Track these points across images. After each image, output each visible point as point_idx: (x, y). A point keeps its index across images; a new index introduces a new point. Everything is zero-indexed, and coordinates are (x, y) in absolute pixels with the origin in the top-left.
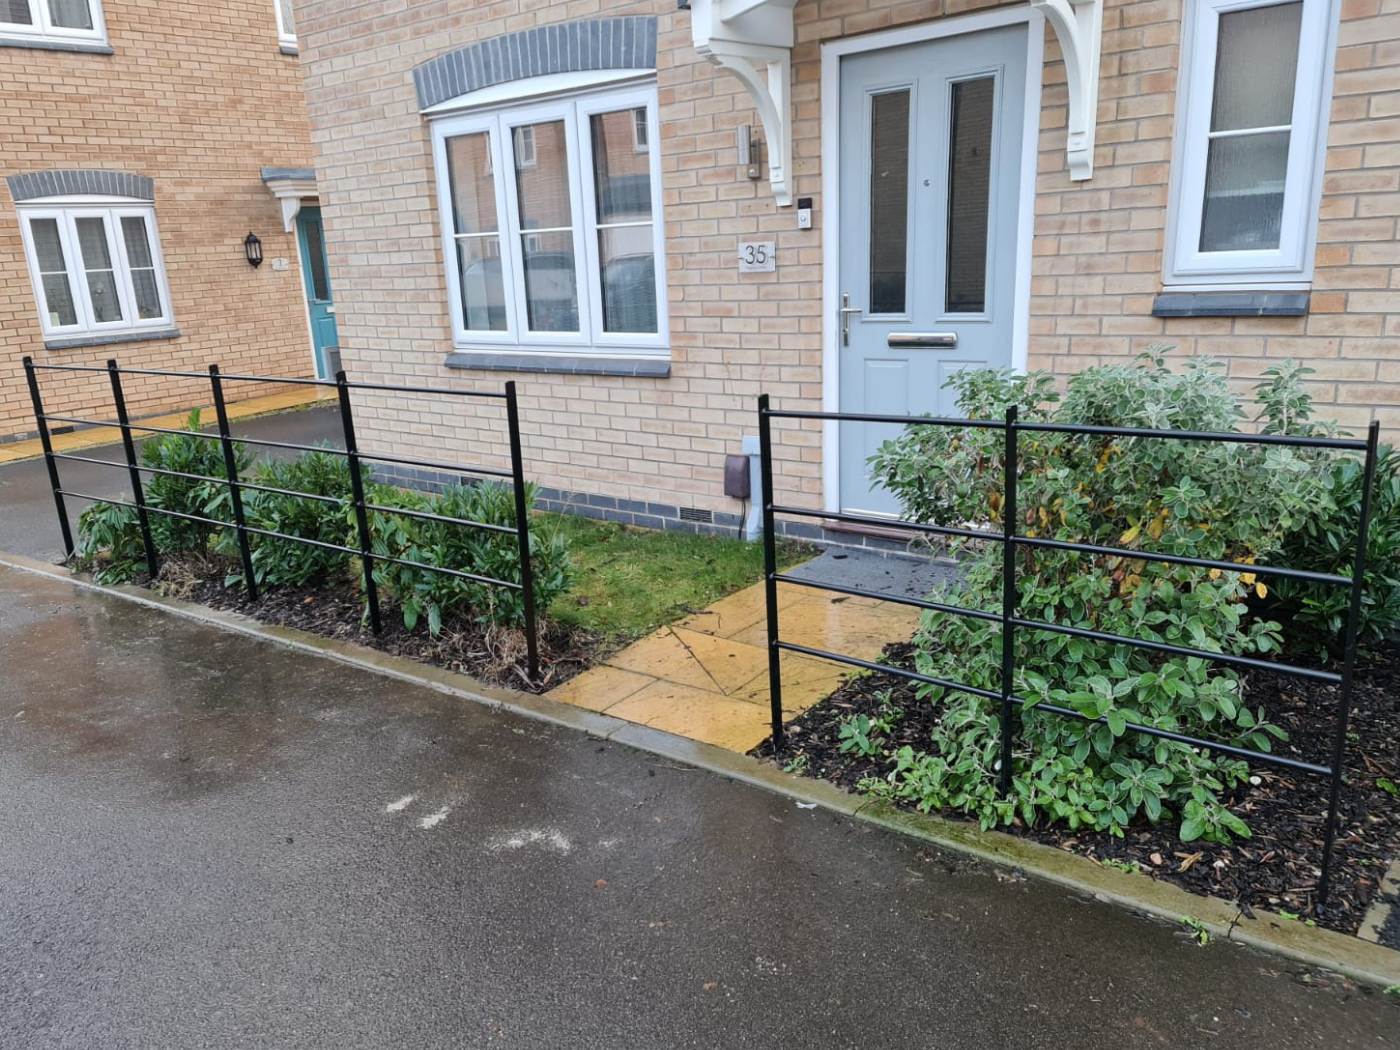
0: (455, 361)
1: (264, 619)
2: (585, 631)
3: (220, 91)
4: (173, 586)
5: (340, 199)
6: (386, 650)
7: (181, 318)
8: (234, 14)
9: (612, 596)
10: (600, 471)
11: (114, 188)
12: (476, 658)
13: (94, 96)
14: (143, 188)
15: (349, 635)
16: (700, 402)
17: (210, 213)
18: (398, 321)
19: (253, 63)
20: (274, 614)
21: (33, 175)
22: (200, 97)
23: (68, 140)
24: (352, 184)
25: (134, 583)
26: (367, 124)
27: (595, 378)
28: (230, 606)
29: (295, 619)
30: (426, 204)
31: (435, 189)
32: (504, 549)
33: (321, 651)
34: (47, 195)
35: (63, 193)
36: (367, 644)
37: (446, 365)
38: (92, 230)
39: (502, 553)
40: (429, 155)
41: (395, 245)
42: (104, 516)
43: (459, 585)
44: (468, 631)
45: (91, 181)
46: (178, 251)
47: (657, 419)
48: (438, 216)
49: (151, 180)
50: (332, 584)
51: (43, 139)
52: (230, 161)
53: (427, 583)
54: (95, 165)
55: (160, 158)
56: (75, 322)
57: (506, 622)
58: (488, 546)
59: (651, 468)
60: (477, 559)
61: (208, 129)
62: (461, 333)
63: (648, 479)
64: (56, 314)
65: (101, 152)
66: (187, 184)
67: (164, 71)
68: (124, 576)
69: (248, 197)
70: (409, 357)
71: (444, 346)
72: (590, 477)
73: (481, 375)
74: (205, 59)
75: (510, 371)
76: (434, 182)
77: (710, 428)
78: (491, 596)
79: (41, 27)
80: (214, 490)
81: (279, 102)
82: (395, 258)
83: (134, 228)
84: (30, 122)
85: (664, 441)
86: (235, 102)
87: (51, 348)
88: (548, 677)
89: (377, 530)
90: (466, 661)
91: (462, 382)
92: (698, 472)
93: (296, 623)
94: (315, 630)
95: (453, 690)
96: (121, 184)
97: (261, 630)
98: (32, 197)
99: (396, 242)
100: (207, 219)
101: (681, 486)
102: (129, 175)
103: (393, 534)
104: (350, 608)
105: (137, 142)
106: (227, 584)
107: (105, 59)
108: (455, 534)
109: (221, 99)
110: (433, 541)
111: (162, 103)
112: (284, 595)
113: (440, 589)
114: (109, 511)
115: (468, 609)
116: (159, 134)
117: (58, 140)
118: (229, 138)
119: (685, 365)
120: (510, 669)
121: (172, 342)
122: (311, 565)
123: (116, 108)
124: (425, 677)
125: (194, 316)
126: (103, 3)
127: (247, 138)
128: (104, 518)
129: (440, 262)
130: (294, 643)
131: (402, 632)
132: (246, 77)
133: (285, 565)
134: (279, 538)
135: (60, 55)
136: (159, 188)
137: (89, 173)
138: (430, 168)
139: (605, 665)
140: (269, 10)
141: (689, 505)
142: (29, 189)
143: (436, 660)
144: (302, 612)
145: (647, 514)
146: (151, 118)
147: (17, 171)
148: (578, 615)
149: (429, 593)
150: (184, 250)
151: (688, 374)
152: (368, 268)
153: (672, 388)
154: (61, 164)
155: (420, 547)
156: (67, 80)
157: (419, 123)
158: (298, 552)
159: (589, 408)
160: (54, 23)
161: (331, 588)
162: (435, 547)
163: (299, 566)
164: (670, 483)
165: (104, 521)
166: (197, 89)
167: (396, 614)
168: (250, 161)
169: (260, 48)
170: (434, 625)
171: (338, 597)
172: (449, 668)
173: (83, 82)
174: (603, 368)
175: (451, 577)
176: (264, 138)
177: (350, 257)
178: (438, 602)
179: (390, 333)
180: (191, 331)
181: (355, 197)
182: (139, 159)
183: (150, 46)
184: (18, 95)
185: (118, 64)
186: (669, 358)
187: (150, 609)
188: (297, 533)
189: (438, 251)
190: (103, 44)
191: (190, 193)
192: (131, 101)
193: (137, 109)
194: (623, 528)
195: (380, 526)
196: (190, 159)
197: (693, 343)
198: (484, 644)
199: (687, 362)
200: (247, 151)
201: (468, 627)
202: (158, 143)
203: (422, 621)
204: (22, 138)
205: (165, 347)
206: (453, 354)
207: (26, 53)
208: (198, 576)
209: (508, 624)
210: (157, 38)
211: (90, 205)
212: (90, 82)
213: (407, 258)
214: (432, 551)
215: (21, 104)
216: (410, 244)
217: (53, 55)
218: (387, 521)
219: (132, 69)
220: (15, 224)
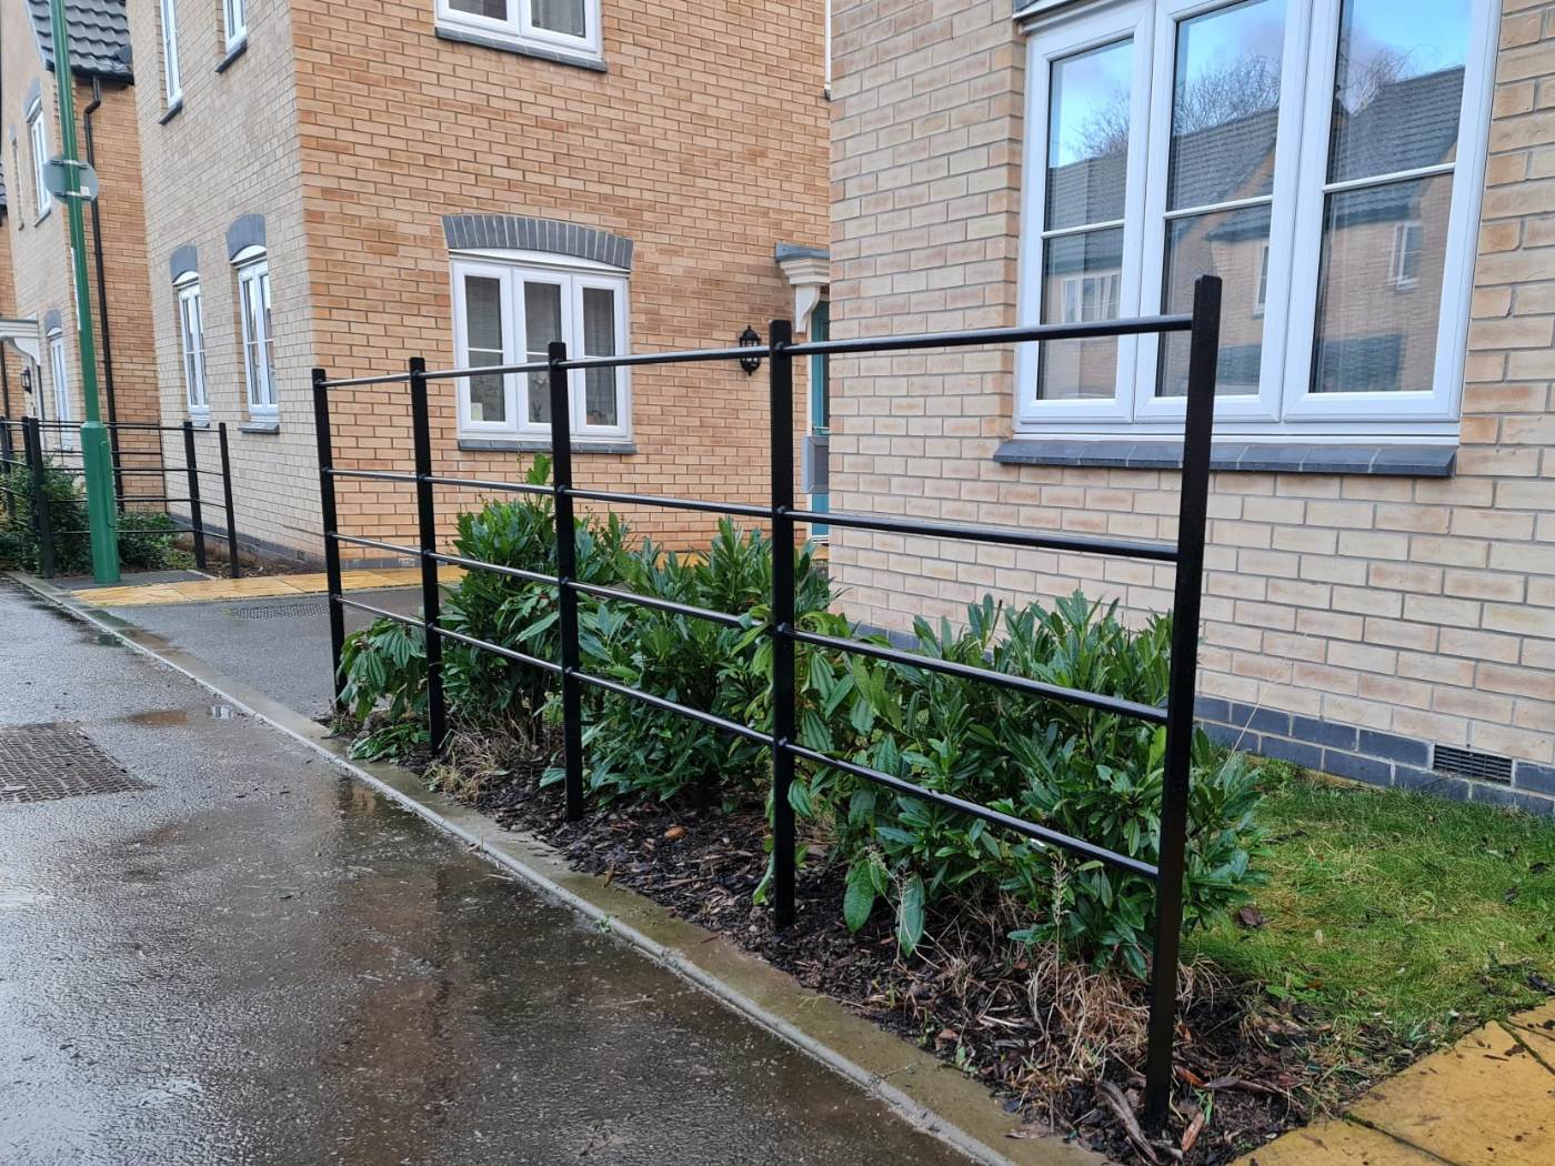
0: (1011, 452)
1: (580, 858)
2: (1272, 1000)
3: (738, 137)
4: (454, 775)
5: (862, 187)
6: (794, 970)
7: (641, 429)
8: (771, 39)
9: (1320, 914)
10: (1264, 661)
11: (581, 248)
12: (999, 1032)
13: (574, 125)
14: (618, 253)
15: (726, 919)
16: (1520, 527)
17: (698, 295)
18: (925, 387)
19: (786, 106)
20: (602, 852)
21: (478, 217)
22: (712, 143)
23: (531, 177)
24: (883, 160)
25: (402, 764)
26: (921, 54)
27: (1280, 479)
28: (533, 824)
29: (635, 867)
30: (1001, 178)
31: (1020, 154)
32: (1108, 763)
33: (657, 948)
34: (493, 247)
35: (514, 247)
36: (757, 949)
37: (996, 459)
38: (543, 299)
39: (1104, 772)
40: (1018, 93)
41: (941, 257)
42: (378, 641)
43: (979, 843)
44: (986, 952)
45: (552, 234)
46: (651, 339)
47: (1408, 562)
48: (1018, 202)
49: (630, 244)
50: (727, 808)
51: (498, 172)
52: (737, 229)
53: (907, 829)
54: (562, 215)
55: (647, 216)
56: (503, 419)
57: (1085, 951)
58: (1067, 752)
59: (1381, 660)
60: (1035, 782)
61: (715, 185)
62: (1028, 405)
63: (1369, 682)
64: (480, 405)
65: (572, 199)
66: (676, 253)
67: (669, 103)
68: (393, 750)
69: (754, 280)
70: (935, 448)
71: (998, 427)
72: (1242, 672)
73: (1056, 475)
74: (725, 93)
75: (1109, 468)
76: (1020, 142)
77: (1534, 584)
78: (1060, 882)
79: (518, 25)
80: (544, 602)
81: (812, 161)
82: (938, 279)
83: (598, 303)
84: (485, 147)
85: (1415, 608)
86: (755, 155)
87: (466, 449)
88: (1193, 1129)
89: (813, 694)
90: (975, 1037)
91: (1020, 488)
92: (1489, 676)
93: (633, 878)
94: (662, 896)
95: (932, 1118)
96: (592, 243)
97: (563, 882)
98: (473, 247)
99: (940, 251)
100: (694, 303)
101: (1443, 702)
102: (604, 233)
103: (844, 708)
104: (746, 860)
105: (620, 191)
106: (543, 783)
107: (595, 78)
108: (988, 717)
109: (738, 148)
110: (933, 728)
111: (661, 144)
112: (633, 816)
113: (934, 845)
114: (390, 633)
115: (990, 900)
116: (649, 185)
117: (518, 175)
118: (741, 199)
119: (1491, 452)
120: (1087, 1087)
121: (624, 459)
122: (691, 760)
123: (599, 145)
124: (866, 1065)
125: (658, 430)
126: (603, 4)
127: (765, 203)
128: (378, 644)
129: (1010, 281)
130: (613, 922)
131: (838, 933)
132: (775, 124)
133: (640, 755)
134: (640, 702)
135: (537, 65)
136: (639, 255)
137: (552, 225)
138: (1017, 118)
139: (1345, 1116)
140: (818, 40)
141: (1458, 742)
142: (471, 236)
143: (902, 1018)
144: (654, 855)
145: (1355, 753)
146: (643, 162)
147: (459, 210)
148: (1247, 950)
149: (907, 851)
150: (658, 340)
151: (1493, 469)
152: (890, 300)
153: (1450, 499)
154: (518, 208)
155: (901, 741)
156: (542, 99)
157: (1009, 37)
158: (668, 734)
159: (1260, 537)
160: (535, 23)
161: (724, 816)
162: (934, 742)
163: (669, 759)
164: (1420, 695)
165: (378, 650)
166: (710, 132)
167: (831, 887)
168: (762, 232)
169: (797, 87)
170: (909, 927)
171: (730, 834)
172: (929, 1048)
173: (561, 104)
174: (1301, 461)
175: (964, 819)
176: (787, 206)
177: (865, 283)
178: (926, 874)
179: (910, 407)
180: (651, 449)
181: (885, 182)
182: (620, 214)
183: (656, 67)
184: (474, 110)
185: (611, 86)
186: (1455, 441)
187: (401, 812)
188: (673, 693)
189: (1011, 261)
190: (595, 58)
191: (677, 266)
192: (621, 137)
193: (628, 149)
194: (1299, 775)
195: (821, 686)
196: (685, 222)
197: (1519, 405)
198: (1023, 995)
199: (1498, 444)
200: (761, 220)
201: (986, 943)
202: (648, 196)
203: (883, 912)
204: (471, 167)
205: (614, 465)
206: (1012, 442)
207: (493, 56)
208: (503, 764)
209: (1090, 958)
210: (666, 58)
211: (548, 267)
212: (572, 105)
213: (955, 277)
214: (928, 752)
215: (475, 121)
216: (964, 253)
217: (527, 63)
218: (839, 674)
219: (628, 95)
220: (444, 279)
